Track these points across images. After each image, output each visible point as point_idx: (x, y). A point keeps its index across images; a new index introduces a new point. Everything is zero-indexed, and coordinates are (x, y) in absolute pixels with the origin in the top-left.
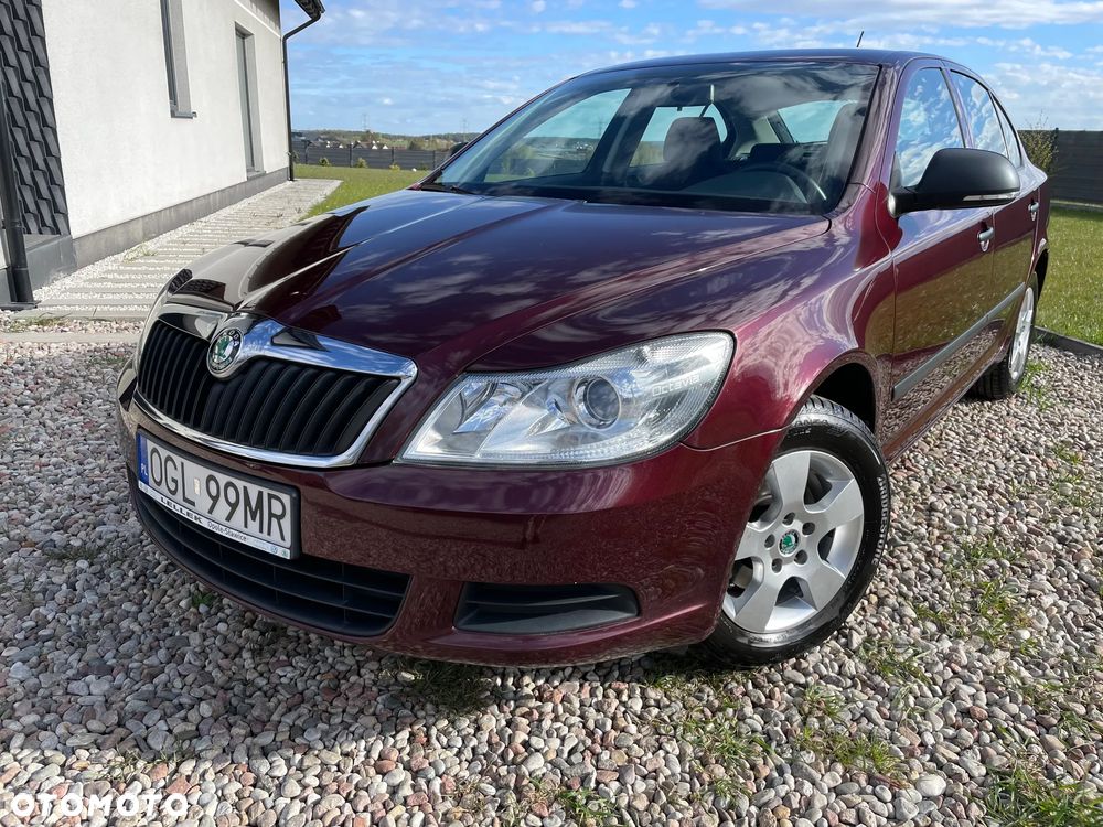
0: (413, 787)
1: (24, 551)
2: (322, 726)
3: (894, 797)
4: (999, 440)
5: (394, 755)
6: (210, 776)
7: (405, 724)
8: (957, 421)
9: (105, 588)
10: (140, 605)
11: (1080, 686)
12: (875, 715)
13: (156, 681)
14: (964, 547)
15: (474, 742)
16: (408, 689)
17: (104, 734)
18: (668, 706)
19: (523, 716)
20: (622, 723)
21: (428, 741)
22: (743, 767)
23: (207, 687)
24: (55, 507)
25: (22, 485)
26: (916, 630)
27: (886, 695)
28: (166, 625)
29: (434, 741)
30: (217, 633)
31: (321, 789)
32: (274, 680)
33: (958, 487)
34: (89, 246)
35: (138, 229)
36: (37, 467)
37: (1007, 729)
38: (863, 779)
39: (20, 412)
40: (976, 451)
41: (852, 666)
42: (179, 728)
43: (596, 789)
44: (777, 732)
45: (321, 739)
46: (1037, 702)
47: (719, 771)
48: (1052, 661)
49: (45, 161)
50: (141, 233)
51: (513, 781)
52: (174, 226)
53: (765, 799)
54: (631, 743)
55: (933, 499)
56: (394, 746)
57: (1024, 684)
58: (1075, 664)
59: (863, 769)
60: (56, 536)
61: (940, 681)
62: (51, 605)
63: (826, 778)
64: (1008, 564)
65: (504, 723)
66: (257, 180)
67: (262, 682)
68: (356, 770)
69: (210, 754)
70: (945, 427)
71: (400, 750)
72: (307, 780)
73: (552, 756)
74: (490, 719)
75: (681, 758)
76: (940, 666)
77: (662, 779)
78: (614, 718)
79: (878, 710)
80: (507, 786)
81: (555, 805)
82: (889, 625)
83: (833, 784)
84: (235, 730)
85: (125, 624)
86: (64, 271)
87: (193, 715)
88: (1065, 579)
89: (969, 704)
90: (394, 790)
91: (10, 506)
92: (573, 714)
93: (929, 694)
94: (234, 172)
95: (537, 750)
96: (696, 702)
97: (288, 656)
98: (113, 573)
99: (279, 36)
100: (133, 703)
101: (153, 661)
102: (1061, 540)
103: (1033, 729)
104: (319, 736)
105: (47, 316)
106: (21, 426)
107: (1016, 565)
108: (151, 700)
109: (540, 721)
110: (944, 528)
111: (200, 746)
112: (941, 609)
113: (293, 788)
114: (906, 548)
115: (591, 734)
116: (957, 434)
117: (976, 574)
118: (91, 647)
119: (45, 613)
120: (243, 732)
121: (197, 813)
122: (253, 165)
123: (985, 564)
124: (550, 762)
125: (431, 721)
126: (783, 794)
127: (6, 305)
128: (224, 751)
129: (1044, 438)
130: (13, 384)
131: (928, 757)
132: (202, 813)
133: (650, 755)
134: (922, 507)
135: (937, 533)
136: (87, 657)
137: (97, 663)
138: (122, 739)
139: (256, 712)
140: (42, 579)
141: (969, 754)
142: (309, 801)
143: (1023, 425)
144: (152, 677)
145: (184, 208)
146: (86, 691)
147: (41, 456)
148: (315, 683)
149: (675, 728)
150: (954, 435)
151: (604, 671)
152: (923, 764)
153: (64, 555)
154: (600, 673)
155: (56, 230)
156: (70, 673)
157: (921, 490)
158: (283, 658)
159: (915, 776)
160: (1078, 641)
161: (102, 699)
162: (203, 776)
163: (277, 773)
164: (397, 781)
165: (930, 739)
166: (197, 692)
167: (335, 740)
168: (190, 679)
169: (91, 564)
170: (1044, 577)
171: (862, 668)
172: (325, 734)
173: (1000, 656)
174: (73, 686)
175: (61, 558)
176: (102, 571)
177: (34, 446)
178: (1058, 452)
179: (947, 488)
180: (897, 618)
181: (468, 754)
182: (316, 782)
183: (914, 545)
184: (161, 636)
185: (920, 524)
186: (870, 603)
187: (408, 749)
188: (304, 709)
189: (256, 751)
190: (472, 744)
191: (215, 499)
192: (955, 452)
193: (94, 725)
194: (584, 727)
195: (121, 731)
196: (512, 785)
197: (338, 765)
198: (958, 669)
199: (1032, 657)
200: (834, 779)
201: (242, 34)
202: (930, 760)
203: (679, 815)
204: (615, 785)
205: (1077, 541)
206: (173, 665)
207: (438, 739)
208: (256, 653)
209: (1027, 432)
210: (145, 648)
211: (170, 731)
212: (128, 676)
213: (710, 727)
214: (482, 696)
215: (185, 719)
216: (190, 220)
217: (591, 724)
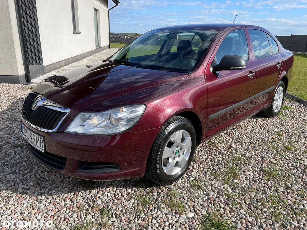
0: (70, 204)
1: (8, 145)
2: (56, 189)
3: (179, 217)
4: (263, 129)
5: (69, 197)
6: (27, 198)
7: (74, 190)
8: (255, 123)
9: (22, 154)
10: (28, 159)
11: (243, 195)
12: (185, 197)
13: (25, 176)
14: (234, 158)
15: (88, 196)
16: (78, 183)
17: (10, 187)
18: (137, 191)
19: (101, 191)
20: (123, 194)
21: (78, 195)
22: (146, 206)
23: (35, 179)
24: (18, 135)
25: (12, 129)
26: (209, 178)
27: (191, 193)
28: (32, 164)
29: (79, 195)
30: (42, 166)
31: (50, 203)
32: (50, 178)
33: (242, 141)
34: (48, 67)
35: (63, 63)
36: (17, 125)
37: (217, 204)
38: (174, 212)
39: (18, 111)
40: (254, 132)
41: (186, 185)
42: (25, 187)
43: (110, 209)
44: (159, 199)
45: (55, 192)
46: (228, 198)
47: (140, 207)
48: (239, 188)
49: (37, 47)
50: (64, 64)
51: (92, 205)
52: (73, 62)
53: (147, 214)
54: (123, 199)
55: (233, 144)
56: (70, 195)
57: (228, 193)
58: (244, 190)
59: (175, 210)
60: (16, 142)
61: (207, 191)
62: (9, 158)
63: (165, 211)
64: (243, 162)
65: (97, 192)
66: (99, 48)
67: (47, 179)
68: (59, 200)
69: (29, 193)
70: (250, 124)
71: (71, 196)
72: (47, 201)
73: (104, 200)
74: (93, 191)
75: (133, 203)
76: (209, 187)
77: (126, 207)
78: (122, 193)
79: (187, 196)
80: (91, 206)
81: (99, 211)
82: (202, 176)
83: (166, 212)
84: (37, 189)
85: (23, 163)
86: (41, 74)
87: (29, 185)
88: (257, 168)
89: (211, 197)
90: (66, 204)
91: (8, 134)
92: (113, 191)
93: (202, 194)
94: (92, 47)
95: (101, 199)
96: (144, 190)
97: (55, 173)
98: (25, 151)
99: (107, 10)
100: (18, 181)
101: (26, 172)
102: (262, 157)
103: (224, 205)
104: (54, 191)
105: (33, 86)
106: (17, 115)
107: (245, 163)
108: (22, 181)
109: (105, 192)
110: (232, 153)
111: (28, 191)
112: (218, 173)
113: (44, 202)
114: (218, 157)
115: (115, 196)
116: (252, 127)
117: (233, 164)
118: (14, 168)
119: (7, 159)
120: (38, 189)
121: (22, 205)
122: (98, 45)
123: (236, 162)
124: (103, 202)
125: (80, 190)
126: (152, 213)
127: (25, 83)
128: (33, 193)
129: (276, 129)
130: (19, 104)
131: (193, 208)
132: (23, 205)
133: (126, 202)
134: (229, 146)
135: (229, 153)
136: (12, 170)
137: (14, 171)
138: (13, 188)
139: (43, 185)
140: (9, 151)
141: (204, 209)
142: (46, 206)
143: (273, 125)
144: (24, 175)
145: (76, 58)
146: (9, 177)
147: (19, 122)
148: (58, 179)
149: (135, 196)
150: (251, 127)
151: (126, 182)
152: (191, 210)
153: (15, 146)
154: (125, 182)
155: (40, 64)
156: (8, 173)
157: (232, 141)
158: (54, 173)
159: (187, 212)
160: (249, 184)
161: (12, 179)
162: (26, 198)
163: (42, 199)
164: (67, 203)
165: (196, 204)
166: (32, 180)
167: (58, 193)
168: (32, 177)
169: (21, 149)
170: (251, 167)
171: (189, 186)
172: (56, 191)
173: (226, 186)
174: (8, 176)
175: (15, 147)
176: (23, 150)
177: (18, 120)
178: (278, 133)
179: (239, 142)
180: (205, 174)
181: (86, 198)
182: (49, 202)
183: (221, 156)
184: (30, 166)
185: (226, 151)
186: (200, 170)
187: (72, 196)
188: (54, 186)
189: (39, 194)
190: (87, 196)
191: (32, 138)
192: (248, 132)
193: (8, 185)
194: (115, 195)
195: (13, 187)
196: (92, 206)
197: (56, 198)
198: (213, 188)
199: (235, 187)
200: (167, 211)
201: (96, 10)
202: (193, 209)
203: (126, 216)
204: (115, 208)
205: (266, 158)
206: (30, 173)
207: (80, 194)
208: (48, 172)
209: (272, 127)
210: (25, 169)
211: (23, 187)
212: (19, 175)
213: (144, 197)
214: (94, 186)
215: (27, 185)
216: (77, 60)
217: (116, 194)
